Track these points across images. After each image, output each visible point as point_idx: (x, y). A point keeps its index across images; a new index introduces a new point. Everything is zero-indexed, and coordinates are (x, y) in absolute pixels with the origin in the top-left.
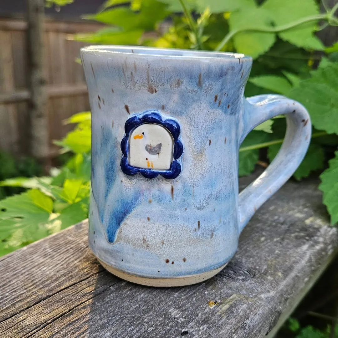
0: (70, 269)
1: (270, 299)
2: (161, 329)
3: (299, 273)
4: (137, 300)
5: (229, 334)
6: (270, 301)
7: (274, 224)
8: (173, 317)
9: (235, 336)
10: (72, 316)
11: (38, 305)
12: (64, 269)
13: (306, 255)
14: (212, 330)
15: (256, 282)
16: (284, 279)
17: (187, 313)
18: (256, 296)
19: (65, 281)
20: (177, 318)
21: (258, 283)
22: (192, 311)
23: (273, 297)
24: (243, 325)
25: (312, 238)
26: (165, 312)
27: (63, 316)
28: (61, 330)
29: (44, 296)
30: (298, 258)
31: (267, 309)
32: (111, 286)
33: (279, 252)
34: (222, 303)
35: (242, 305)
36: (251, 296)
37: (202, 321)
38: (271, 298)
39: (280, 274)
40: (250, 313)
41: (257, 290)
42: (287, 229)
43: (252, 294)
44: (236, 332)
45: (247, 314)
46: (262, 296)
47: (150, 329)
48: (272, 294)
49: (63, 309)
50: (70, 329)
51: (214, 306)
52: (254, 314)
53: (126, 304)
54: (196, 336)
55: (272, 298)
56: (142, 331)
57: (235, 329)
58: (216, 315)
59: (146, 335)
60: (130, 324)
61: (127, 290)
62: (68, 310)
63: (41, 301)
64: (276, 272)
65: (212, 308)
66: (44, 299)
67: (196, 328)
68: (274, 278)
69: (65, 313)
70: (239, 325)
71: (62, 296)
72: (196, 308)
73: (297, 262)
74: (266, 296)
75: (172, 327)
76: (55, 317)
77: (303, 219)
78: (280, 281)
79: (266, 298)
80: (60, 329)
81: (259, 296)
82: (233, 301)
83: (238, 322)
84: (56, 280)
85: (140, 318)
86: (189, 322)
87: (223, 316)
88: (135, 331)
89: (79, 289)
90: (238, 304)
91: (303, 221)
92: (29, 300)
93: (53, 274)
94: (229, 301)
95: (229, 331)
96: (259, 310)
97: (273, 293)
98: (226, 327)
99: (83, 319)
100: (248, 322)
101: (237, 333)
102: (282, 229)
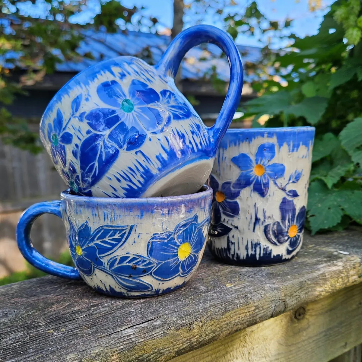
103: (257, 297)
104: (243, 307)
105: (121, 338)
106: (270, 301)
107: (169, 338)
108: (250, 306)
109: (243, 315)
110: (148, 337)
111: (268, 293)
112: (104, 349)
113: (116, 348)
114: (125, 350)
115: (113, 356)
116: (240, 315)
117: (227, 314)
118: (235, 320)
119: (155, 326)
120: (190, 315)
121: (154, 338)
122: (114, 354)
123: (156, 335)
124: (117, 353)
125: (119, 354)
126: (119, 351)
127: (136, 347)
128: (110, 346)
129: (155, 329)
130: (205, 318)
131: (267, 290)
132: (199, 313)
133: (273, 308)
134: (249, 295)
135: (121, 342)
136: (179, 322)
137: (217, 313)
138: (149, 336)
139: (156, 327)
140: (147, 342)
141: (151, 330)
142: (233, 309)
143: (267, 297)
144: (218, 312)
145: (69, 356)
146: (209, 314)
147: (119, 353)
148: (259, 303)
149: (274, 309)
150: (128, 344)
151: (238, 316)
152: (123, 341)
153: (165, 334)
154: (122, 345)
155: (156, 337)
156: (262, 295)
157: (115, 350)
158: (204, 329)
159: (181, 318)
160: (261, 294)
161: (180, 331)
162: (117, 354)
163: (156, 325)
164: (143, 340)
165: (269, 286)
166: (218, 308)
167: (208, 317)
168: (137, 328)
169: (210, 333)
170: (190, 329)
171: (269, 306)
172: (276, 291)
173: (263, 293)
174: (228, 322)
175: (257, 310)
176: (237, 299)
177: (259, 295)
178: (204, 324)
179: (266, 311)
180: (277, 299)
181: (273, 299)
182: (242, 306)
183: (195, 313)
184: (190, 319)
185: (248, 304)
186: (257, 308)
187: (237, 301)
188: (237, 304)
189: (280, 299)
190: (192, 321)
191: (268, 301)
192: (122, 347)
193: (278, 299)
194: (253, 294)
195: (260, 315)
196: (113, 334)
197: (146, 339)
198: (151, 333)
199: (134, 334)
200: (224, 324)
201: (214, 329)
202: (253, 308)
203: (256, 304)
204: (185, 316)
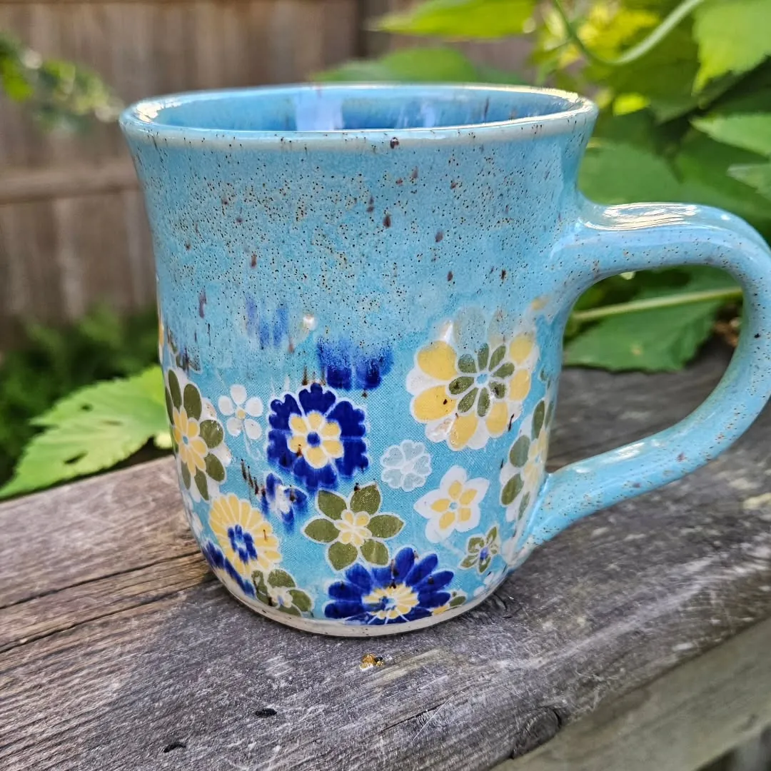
0: (125, 542)
1: (522, 673)
2: (226, 695)
3: (648, 625)
4: (216, 627)
5: (367, 733)
6: (521, 679)
7: (657, 498)
8: (267, 674)
9: (382, 741)
10: (71, 638)
11: (25, 605)
12: (114, 540)
13: (691, 585)
14: (331, 718)
15: (506, 630)
16: (588, 635)
17: (301, 672)
18: (484, 662)
19: (102, 565)
20: (274, 680)
21: (510, 632)
22: (315, 670)
23: (536, 670)
24: (414, 722)
25: (735, 546)
26: (256, 662)
27: (55, 634)
28: (34, 662)
29: (45, 589)
30: (659, 588)
31: (506, 695)
32: (181, 590)
33: (618, 569)
34: (395, 664)
35: (437, 675)
36: (473, 660)
37: (323, 695)
38: (527, 674)
39: (581, 620)
40: (447, 698)
41: (497, 648)
42: (684, 514)
43: (477, 656)
44: (387, 733)
45: (437, 697)
46: (503, 664)
47: (204, 690)
48: (534, 662)
49: (63, 621)
50: (51, 662)
51: (372, 666)
52: (456, 702)
53: (191, 630)
54: (289, 724)
55: (532, 674)
56: (186, 692)
57: (387, 725)
58: (362, 686)
59: (187, 702)
60: (170, 673)
61: (211, 602)
62: (70, 624)
63: (32, 598)
64: (576, 614)
65: (364, 670)
66: (42, 595)
67: (299, 706)
68: (559, 628)
69: (62, 630)
70: (402, 718)
71: (77, 594)
72: (329, 666)
73: (653, 599)
74: (513, 666)
75: (250, 695)
76: (39, 634)
77: (744, 496)
78: (574, 638)
79: (511, 671)
80: (33, 659)
81: (492, 663)
82: (422, 664)
83: (405, 712)
84: (85, 561)
85: (198, 664)
86: (294, 691)
87: (376, 693)
88: (172, 689)
89: (118, 586)
90: (430, 672)
91: (741, 500)
92: (13, 591)
93: (87, 546)
94: (414, 663)
95: (369, 728)
96: (477, 696)
97: (540, 662)
98: (366, 718)
99: (89, 646)
100: (432, 716)
101: (390, 735)
102: (667, 514)
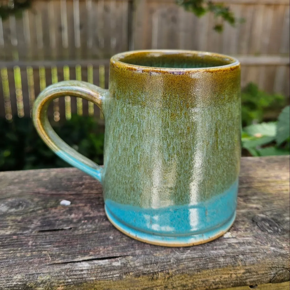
103: (252, 259)
104: (228, 268)
105: (73, 271)
106: (270, 267)
107: (125, 282)
108: (239, 268)
109: (227, 276)
110: (101, 276)
111: (268, 258)
112: (51, 278)
113: (64, 280)
114: (72, 285)
115: (59, 286)
116: (223, 275)
117: (205, 272)
118: (214, 279)
119: (113, 266)
120: (157, 263)
121: (107, 279)
122: (60, 285)
123: (110, 276)
124: (64, 284)
125: (65, 287)
126: (65, 284)
127: (85, 284)
128: (58, 276)
129: (111, 270)
130: (174, 270)
131: (268, 254)
132: (168, 263)
133: (273, 275)
134: (241, 257)
135: (71, 276)
136: (142, 268)
137: (190, 269)
138: (103, 276)
139: (114, 269)
140: (98, 282)
141: (107, 270)
142: (213, 268)
143: (265, 262)
144: (193, 267)
145: (16, 276)
146: (181, 267)
147: (65, 285)
148: (252, 267)
149: (274, 277)
150: (78, 279)
151: (219, 276)
152: (73, 275)
153: (120, 278)
154: (70, 279)
155: (110, 279)
156: (259, 259)
157: (61, 281)
158: (172, 281)
159: (145, 265)
160: (258, 257)
161: (139, 279)
162: (64, 286)
163: (115, 266)
164: (94, 278)
165: (273, 250)
166: (193, 263)
167: (177, 270)
168: (94, 264)
169: (178, 286)
170: (153, 279)
171: (266, 272)
172: (280, 258)
173: (261, 257)
174: (205, 279)
175: (248, 274)
176: (223, 257)
177: (255, 259)
178: (172, 277)
179: (261, 277)
180: (279, 266)
181: (274, 266)
182: (227, 266)
183: (164, 262)
184: (156, 268)
185: (236, 266)
186: (248, 271)
187: (222, 260)
188: (220, 263)
189: (285, 267)
190: (156, 271)
191: (266, 267)
192: (70, 280)
193: (282, 267)
194: (247, 256)
195: (252, 280)
196: (68, 264)
197: (98, 278)
198: (105, 274)
199: (88, 270)
200: (199, 281)
201: (184, 283)
202: (242, 271)
203: (247, 268)
204: (151, 264)
